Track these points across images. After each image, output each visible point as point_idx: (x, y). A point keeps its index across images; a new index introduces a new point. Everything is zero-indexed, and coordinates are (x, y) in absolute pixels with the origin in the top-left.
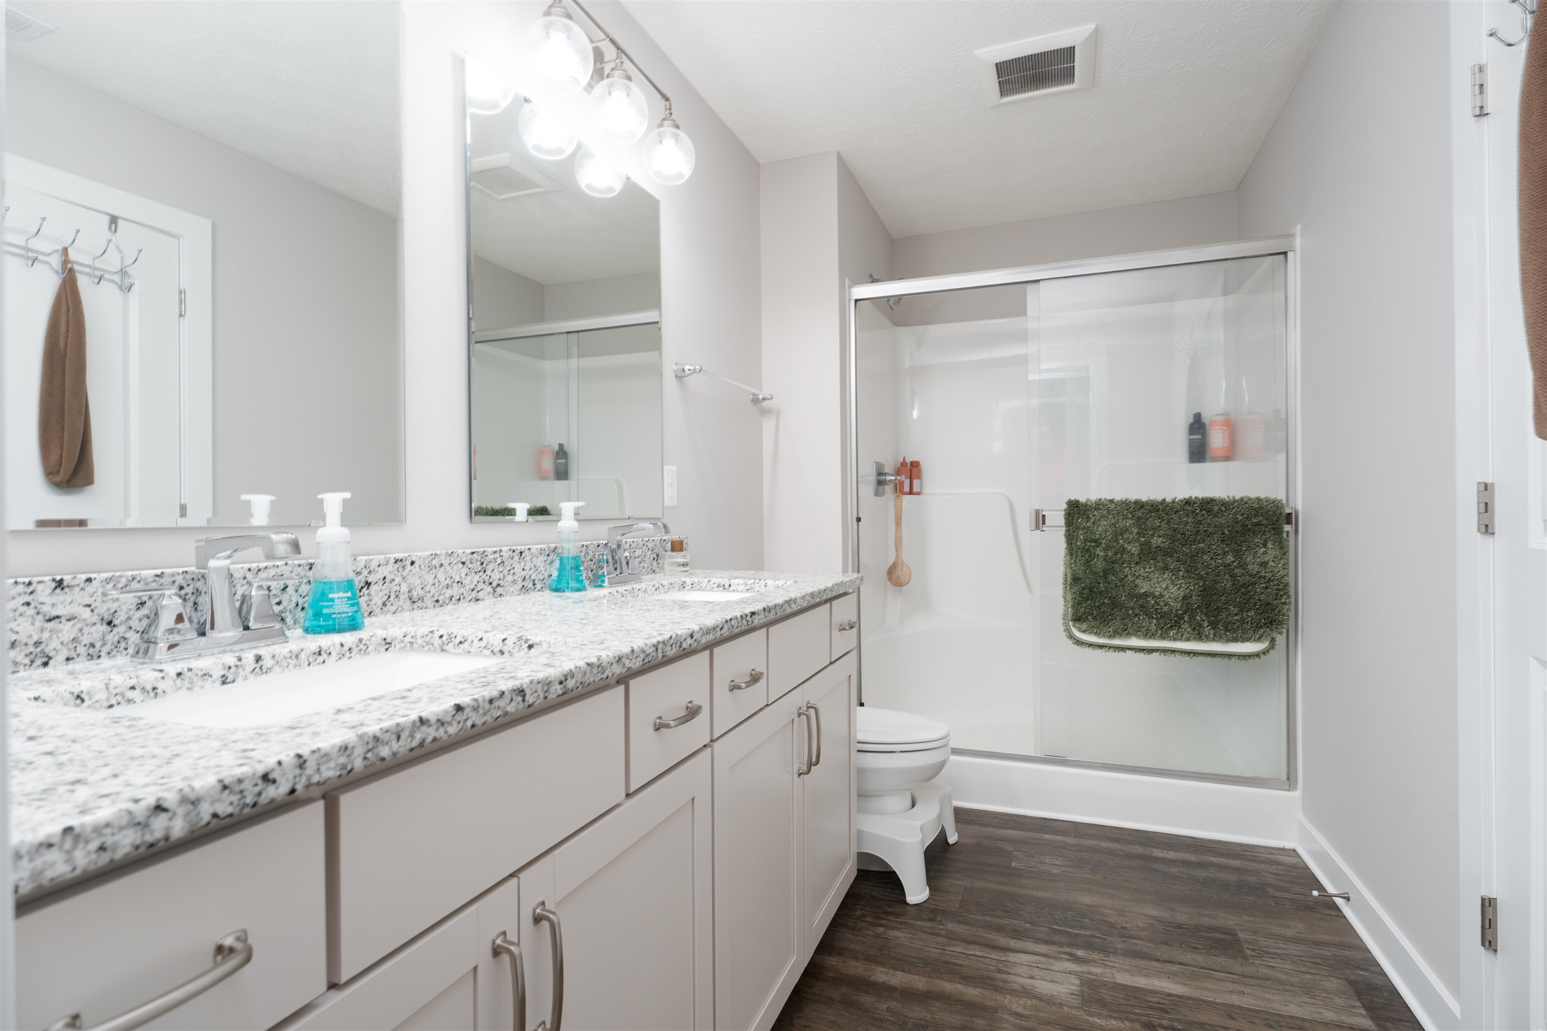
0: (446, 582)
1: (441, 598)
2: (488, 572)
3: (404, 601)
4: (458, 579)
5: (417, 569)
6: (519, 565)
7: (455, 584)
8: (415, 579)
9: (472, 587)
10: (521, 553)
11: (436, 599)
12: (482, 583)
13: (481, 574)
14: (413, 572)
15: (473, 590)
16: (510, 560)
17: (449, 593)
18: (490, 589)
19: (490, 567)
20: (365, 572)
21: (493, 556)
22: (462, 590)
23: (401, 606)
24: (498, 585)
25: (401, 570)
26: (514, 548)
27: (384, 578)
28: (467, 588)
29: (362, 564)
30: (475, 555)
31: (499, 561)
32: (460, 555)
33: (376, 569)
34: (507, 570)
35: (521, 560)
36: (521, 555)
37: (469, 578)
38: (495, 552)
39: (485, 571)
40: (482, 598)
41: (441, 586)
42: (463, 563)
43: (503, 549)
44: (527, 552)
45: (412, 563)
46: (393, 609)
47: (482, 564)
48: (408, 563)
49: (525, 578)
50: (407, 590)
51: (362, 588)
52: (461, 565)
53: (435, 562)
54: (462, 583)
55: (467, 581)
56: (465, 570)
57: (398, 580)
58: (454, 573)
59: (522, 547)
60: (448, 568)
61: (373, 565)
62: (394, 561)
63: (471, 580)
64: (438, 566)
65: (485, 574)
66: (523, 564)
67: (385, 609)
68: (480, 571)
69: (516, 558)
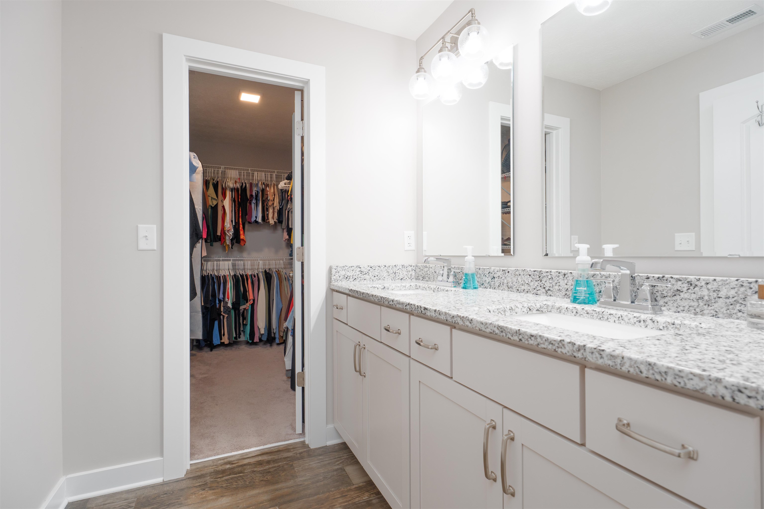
0: (522, 283)
1: (519, 289)
2: (543, 282)
3: (505, 287)
4: (527, 282)
5: (510, 275)
6: (563, 281)
7: (526, 284)
8: (509, 279)
9: (534, 287)
10: (565, 275)
11: (517, 289)
12: (540, 287)
13: (539, 282)
14: (509, 275)
15: (534, 289)
16: (557, 277)
17: (523, 287)
18: (544, 290)
19: (544, 279)
20: (493, 273)
21: (546, 274)
22: (529, 288)
23: (504, 288)
24: (549, 290)
25: (504, 274)
26: (560, 271)
27: (499, 276)
28: (532, 287)
29: (492, 270)
30: (536, 272)
31: (550, 277)
32: (528, 271)
33: (497, 272)
34: (554, 282)
35: (565, 279)
36: (565, 276)
37: (533, 283)
38: (547, 272)
39: (541, 281)
40: (540, 294)
41: (520, 284)
42: (530, 275)
43: (552, 271)
44: (569, 275)
45: (508, 272)
46: (502, 288)
47: (540, 277)
48: (507, 272)
49: (567, 289)
50: (506, 282)
51: (492, 278)
52: (529, 276)
53: (517, 273)
54: (529, 285)
55: (532, 284)
56: (530, 279)
57: (503, 278)
58: (526, 279)
59: (566, 271)
60: (523, 276)
61: (496, 271)
62: (502, 270)
63: (534, 284)
64: (518, 275)
65: (541, 282)
66: (566, 281)
67: (499, 288)
68: (538, 281)
69: (561, 277)
